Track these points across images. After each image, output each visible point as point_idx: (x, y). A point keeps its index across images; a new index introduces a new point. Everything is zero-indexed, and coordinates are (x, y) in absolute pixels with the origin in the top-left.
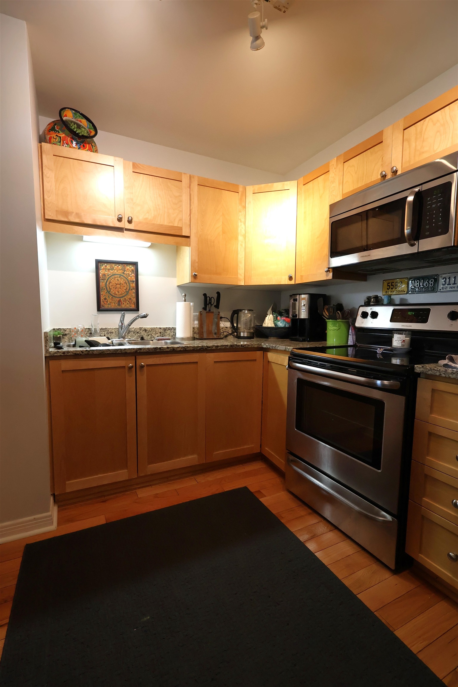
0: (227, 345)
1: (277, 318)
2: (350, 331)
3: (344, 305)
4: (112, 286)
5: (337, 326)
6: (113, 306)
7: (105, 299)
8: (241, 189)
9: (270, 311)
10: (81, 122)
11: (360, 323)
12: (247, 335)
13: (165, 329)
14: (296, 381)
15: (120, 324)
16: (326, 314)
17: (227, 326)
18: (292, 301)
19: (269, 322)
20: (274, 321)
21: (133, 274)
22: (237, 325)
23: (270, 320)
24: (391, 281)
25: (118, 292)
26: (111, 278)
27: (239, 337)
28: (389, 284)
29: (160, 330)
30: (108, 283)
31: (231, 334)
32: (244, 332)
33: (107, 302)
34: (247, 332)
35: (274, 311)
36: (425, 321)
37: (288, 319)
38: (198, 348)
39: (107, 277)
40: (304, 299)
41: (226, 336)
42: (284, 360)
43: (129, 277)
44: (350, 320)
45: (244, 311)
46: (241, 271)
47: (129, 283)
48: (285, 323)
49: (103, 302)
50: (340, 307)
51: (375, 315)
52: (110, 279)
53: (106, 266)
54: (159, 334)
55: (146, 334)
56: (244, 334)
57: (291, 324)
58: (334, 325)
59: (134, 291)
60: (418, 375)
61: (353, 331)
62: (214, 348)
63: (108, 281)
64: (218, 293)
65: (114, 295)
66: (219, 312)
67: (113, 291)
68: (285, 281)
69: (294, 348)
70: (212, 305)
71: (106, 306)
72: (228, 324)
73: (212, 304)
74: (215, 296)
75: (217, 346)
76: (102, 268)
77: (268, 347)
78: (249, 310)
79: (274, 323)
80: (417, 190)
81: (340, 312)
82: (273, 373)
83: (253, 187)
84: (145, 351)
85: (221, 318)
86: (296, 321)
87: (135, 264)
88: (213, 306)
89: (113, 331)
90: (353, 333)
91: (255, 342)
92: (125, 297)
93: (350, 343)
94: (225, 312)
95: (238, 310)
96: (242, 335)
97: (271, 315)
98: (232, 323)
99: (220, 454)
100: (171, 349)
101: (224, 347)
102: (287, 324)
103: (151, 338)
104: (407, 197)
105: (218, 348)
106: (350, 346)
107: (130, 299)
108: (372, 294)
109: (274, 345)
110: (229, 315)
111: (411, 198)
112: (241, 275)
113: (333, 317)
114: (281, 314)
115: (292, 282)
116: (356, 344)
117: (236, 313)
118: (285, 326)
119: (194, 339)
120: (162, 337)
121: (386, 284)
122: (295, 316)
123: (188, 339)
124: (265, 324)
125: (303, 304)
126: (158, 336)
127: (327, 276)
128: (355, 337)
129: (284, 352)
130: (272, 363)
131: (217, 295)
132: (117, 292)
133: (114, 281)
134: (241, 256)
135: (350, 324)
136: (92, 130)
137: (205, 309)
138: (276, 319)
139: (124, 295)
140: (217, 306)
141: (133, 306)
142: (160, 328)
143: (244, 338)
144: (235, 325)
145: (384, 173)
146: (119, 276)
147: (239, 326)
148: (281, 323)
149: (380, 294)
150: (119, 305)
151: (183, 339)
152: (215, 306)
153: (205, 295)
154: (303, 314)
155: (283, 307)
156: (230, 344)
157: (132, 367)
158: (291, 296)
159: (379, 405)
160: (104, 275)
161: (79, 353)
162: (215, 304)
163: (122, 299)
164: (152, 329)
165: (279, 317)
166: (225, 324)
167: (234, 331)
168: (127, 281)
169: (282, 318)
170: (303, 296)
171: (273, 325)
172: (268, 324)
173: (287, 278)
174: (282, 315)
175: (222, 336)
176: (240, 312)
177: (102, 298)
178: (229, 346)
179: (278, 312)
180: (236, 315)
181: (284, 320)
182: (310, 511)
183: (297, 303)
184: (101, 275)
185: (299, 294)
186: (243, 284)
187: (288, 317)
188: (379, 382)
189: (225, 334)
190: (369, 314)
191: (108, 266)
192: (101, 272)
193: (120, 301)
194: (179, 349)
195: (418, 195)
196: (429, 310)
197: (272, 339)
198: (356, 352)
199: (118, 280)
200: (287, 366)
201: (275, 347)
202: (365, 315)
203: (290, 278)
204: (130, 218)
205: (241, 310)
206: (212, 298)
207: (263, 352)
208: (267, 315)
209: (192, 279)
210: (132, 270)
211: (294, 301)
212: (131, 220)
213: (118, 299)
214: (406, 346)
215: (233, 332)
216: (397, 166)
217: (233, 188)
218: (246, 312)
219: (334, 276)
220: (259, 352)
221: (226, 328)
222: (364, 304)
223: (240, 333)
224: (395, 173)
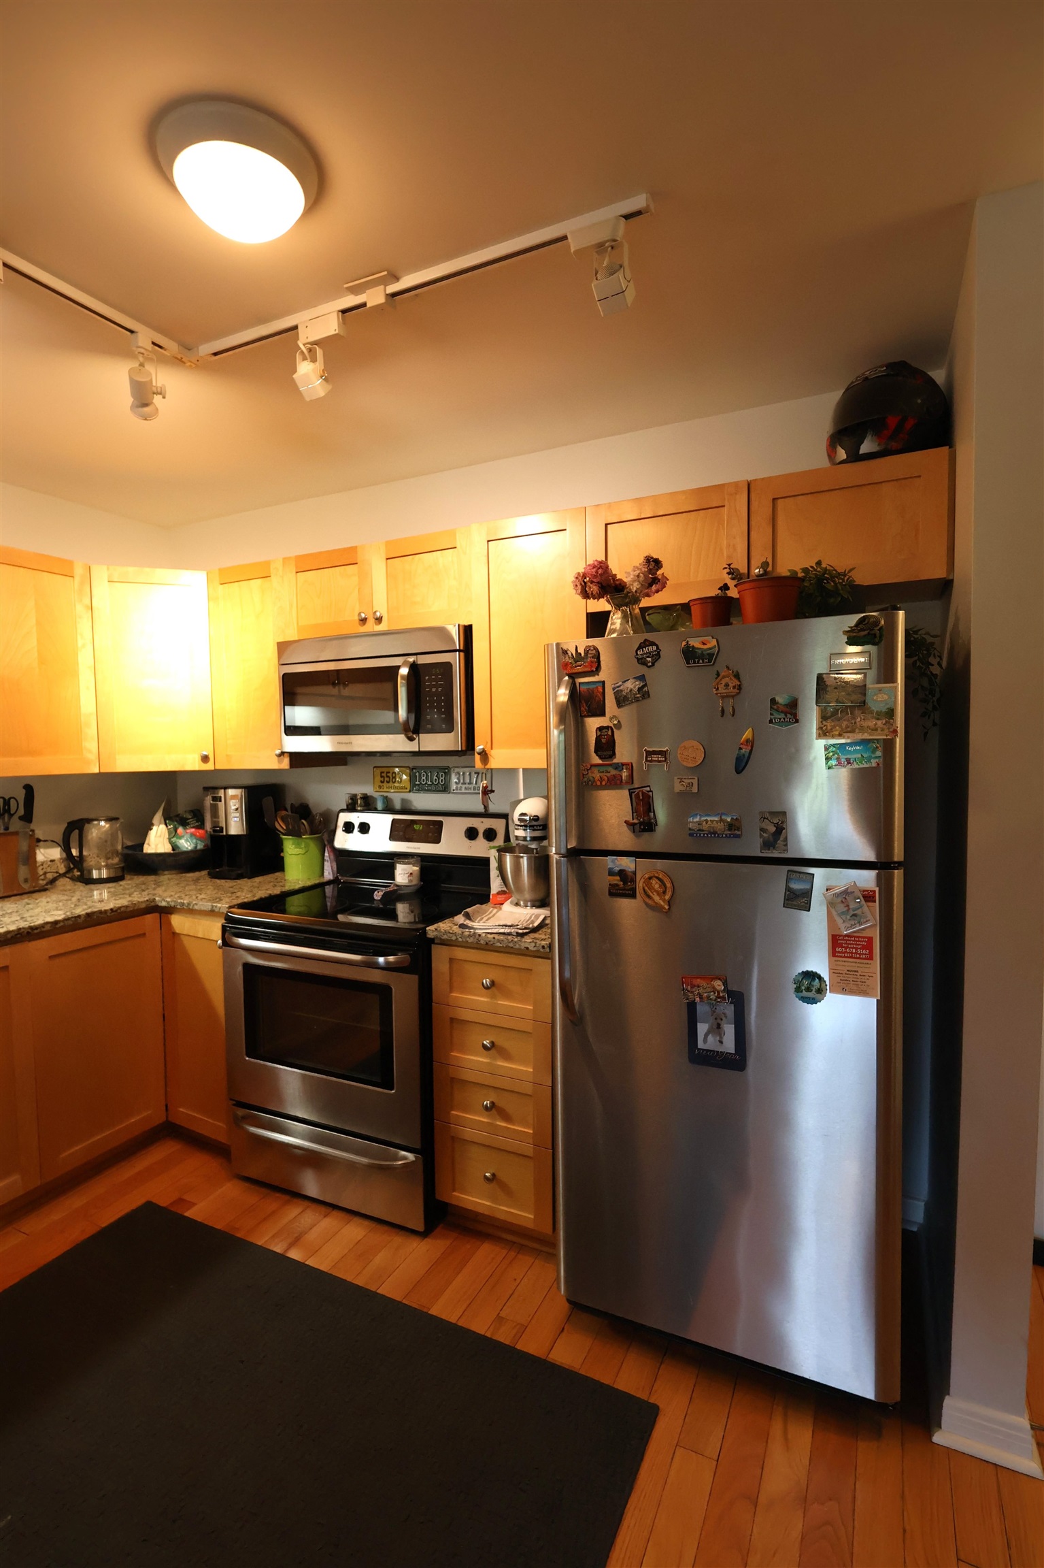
0: (79, 916)
1: (176, 832)
2: (326, 854)
3: (311, 806)
5: (303, 846)
8: (79, 570)
9: (158, 817)
11: (344, 841)
12: (108, 873)
14: (240, 969)
16: (280, 826)
17: (52, 858)
18: (208, 801)
19: (158, 840)
20: (170, 839)
22: (81, 852)
23: (160, 836)
24: (385, 770)
27: (87, 880)
28: (383, 774)
31: (64, 875)
32: (99, 869)
34: (107, 866)
35: (168, 818)
36: (437, 840)
37: (201, 831)
40: (233, 797)
41: (53, 881)
42: (213, 929)
44: (326, 837)
45: (96, 822)
46: (91, 745)
48: (194, 841)
50: (304, 810)
51: (364, 828)
56: (100, 874)
57: (209, 843)
58: (298, 846)
60: (432, 941)
61: (332, 854)
62: (48, 927)
64: (29, 789)
66: (33, 831)
68: (191, 763)
69: (230, 907)
70: (11, 815)
72: (56, 853)
73: (12, 812)
74: (21, 795)
75: (56, 922)
77: (173, 904)
78: (108, 820)
79: (171, 842)
80: (411, 659)
81: (305, 820)
82: (186, 954)
83: (108, 569)
85: (39, 840)
86: (219, 839)
88: (16, 817)
90: (332, 857)
91: (131, 893)
93: (328, 875)
94: (46, 826)
95: (82, 820)
96: (95, 874)
97: (163, 827)
98: (67, 849)
99: (74, 1154)
101: (70, 922)
102: (199, 842)
104: (398, 667)
105: (58, 926)
106: (329, 883)
108: (360, 790)
109: (185, 902)
110: (58, 831)
111: (404, 671)
112: (90, 752)
113: (296, 833)
114: (184, 823)
115: (209, 766)
116: (337, 877)
117: (76, 828)
118: (196, 847)
121: (378, 771)
122: (217, 829)
124: (149, 845)
125: (234, 808)
127: (280, 762)
128: (335, 866)
129: (212, 913)
130: (182, 936)
131: (24, 791)
134: (87, 705)
135: (326, 843)
138: (173, 834)
140: (28, 817)
143: (100, 881)
144: (75, 852)
145: (363, 615)
147: (85, 853)
148: (187, 841)
149: (369, 790)
152: (21, 818)
154: (235, 826)
155: (186, 808)
156: (83, 913)
158: (206, 789)
159: (384, 992)
162: (21, 812)
165: (180, 830)
166: (48, 855)
167: (72, 866)
169: (188, 831)
170: (231, 792)
171: (167, 848)
172: (156, 846)
173: (197, 758)
174: (188, 824)
175: (41, 882)
176: (87, 825)
178: (83, 917)
179: (175, 819)
180: (77, 831)
181: (192, 835)
183: (221, 805)
185: (225, 788)
186: (96, 771)
187: (201, 826)
188: (381, 960)
189: (50, 876)
190: (356, 825)
195: (414, 667)
196: (440, 824)
197: (166, 878)
198: (339, 890)
200: (220, 942)
201: (189, 904)
202: (349, 827)
203: (205, 759)
205: (89, 821)
206: (12, 800)
207: (159, 915)
208: (153, 825)
211: (213, 800)
214: (415, 881)
215: (69, 870)
216: (382, 610)
217: (63, 569)
218: (103, 823)
219: (292, 765)
220: (148, 916)
221: (52, 861)
222: (345, 807)
223: (90, 872)
224: (379, 620)
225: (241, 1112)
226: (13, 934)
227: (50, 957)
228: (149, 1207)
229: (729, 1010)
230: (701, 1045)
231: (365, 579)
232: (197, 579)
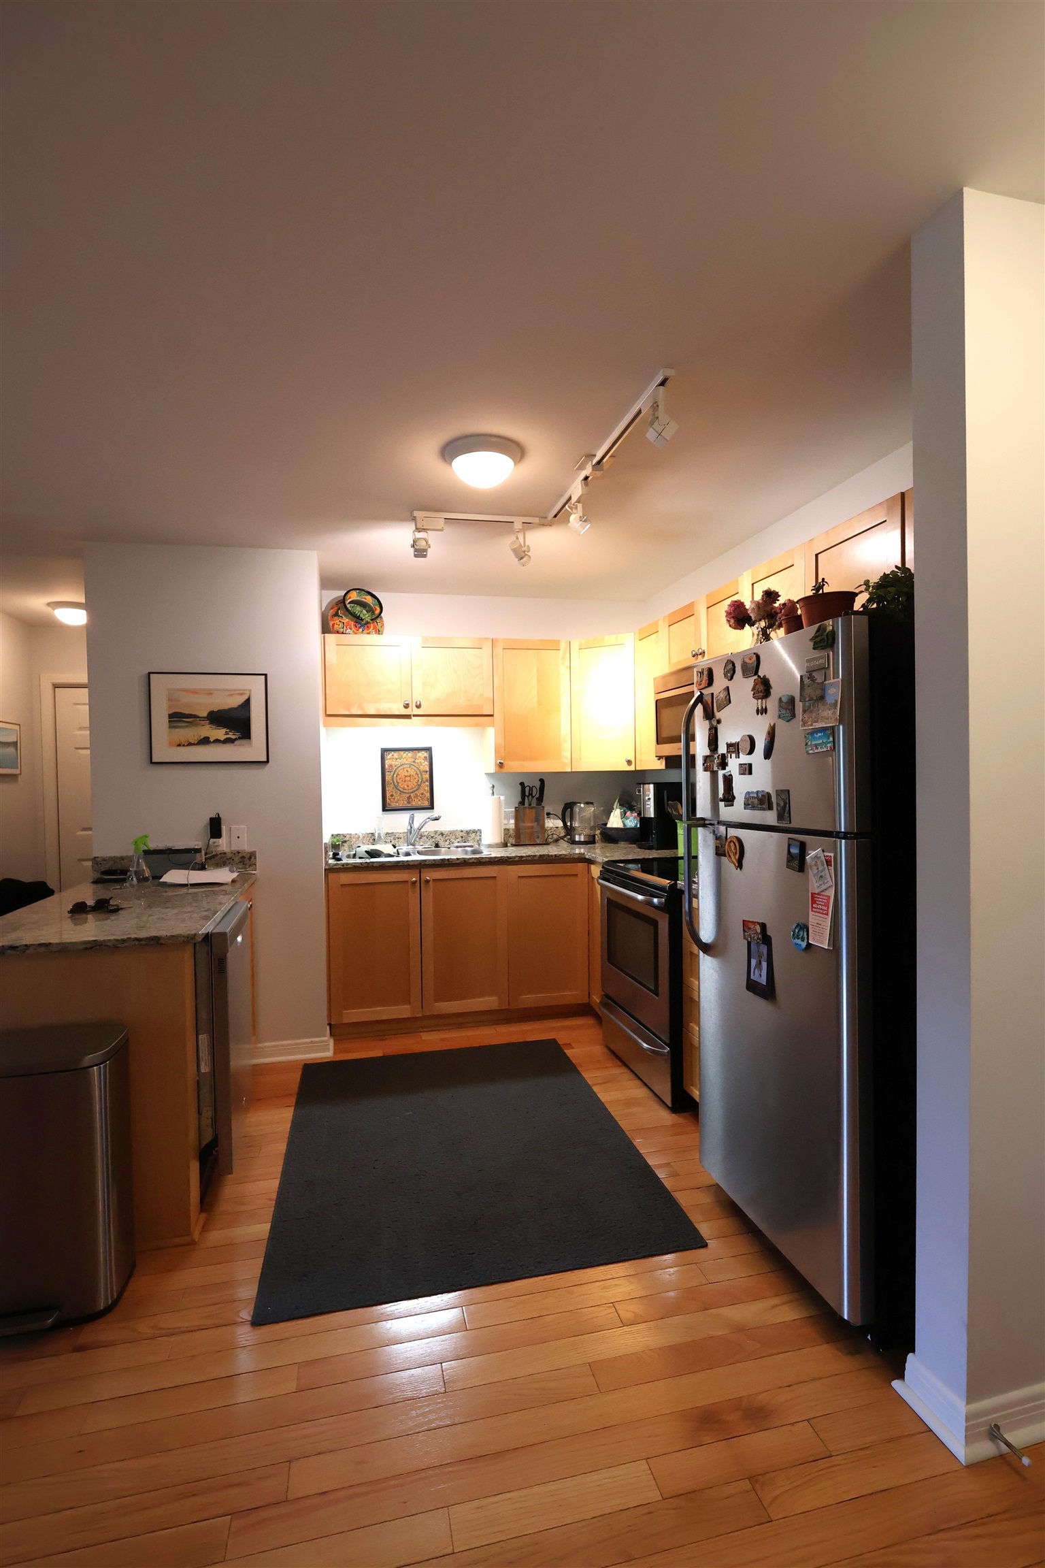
0: (535, 856)
4: (400, 779)
6: (401, 804)
7: (392, 795)
8: (563, 645)
9: (617, 804)
10: (365, 599)
12: (584, 839)
13: (468, 833)
15: (409, 828)
16: (672, 812)
17: (557, 826)
18: (637, 793)
19: (615, 820)
20: (622, 819)
21: (426, 763)
22: (571, 824)
23: (617, 817)
25: (408, 786)
26: (399, 769)
27: (573, 842)
29: (462, 834)
30: (395, 776)
31: (562, 838)
32: (580, 835)
33: (394, 799)
34: (585, 834)
35: (621, 805)
37: (638, 815)
38: (496, 860)
39: (395, 768)
40: (649, 789)
41: (556, 839)
43: (422, 767)
45: (579, 805)
46: (566, 754)
47: (421, 774)
48: (634, 821)
49: (390, 799)
52: (397, 771)
53: (393, 755)
54: (460, 839)
55: (442, 839)
56: (580, 838)
57: (640, 824)
58: (682, 828)
59: (428, 784)
62: (517, 859)
63: (396, 773)
64: (542, 781)
65: (402, 790)
66: (544, 807)
67: (401, 786)
68: (622, 765)
70: (532, 797)
71: (394, 805)
72: (560, 823)
73: (534, 795)
74: (538, 784)
75: (522, 857)
76: (389, 757)
78: (588, 803)
79: (622, 822)
83: (580, 640)
84: (430, 863)
85: (547, 814)
86: (644, 821)
87: (429, 750)
88: (535, 798)
89: (401, 836)
92: (417, 792)
94: (552, 804)
95: (571, 803)
96: (577, 838)
97: (619, 811)
98: (564, 822)
100: (462, 860)
101: (530, 858)
102: (636, 822)
103: (450, 844)
105: (523, 859)
107: (422, 794)
110: (558, 810)
112: (566, 758)
114: (629, 808)
115: (632, 768)
118: (634, 826)
119: (505, 845)
120: (465, 842)
122: (644, 812)
123: (497, 846)
124: (609, 823)
125: (649, 798)
126: (458, 842)
127: (659, 763)
129: (600, 864)
131: (539, 782)
132: (406, 787)
133: (403, 773)
134: (566, 730)
136: (377, 607)
137: (522, 803)
138: (624, 815)
139: (414, 789)
140: (540, 799)
141: (426, 804)
142: (462, 831)
143: (580, 843)
144: (569, 824)
145: (694, 653)
146: (408, 766)
147: (574, 825)
148: (630, 820)
150: (409, 803)
151: (490, 846)
152: (537, 799)
153: (522, 784)
154: (651, 812)
157: (416, 881)
158: (633, 784)
159: (655, 922)
160: (391, 766)
161: (358, 865)
162: (538, 796)
163: (412, 795)
164: (451, 833)
165: (627, 813)
166: (553, 824)
167: (567, 833)
168: (418, 772)
169: (631, 814)
170: (648, 786)
171: (620, 825)
172: (613, 823)
173: (626, 762)
174: (634, 810)
175: (549, 840)
176: (574, 806)
177: (388, 795)
178: (537, 857)
180: (569, 809)
181: (633, 817)
182: (620, 1064)
183: (644, 795)
184: (387, 766)
185: (644, 783)
186: (572, 770)
187: (637, 812)
188: (655, 900)
189: (555, 837)
191: (396, 755)
192: (387, 763)
193: (409, 797)
194: (471, 861)
197: (622, 844)
199: (407, 771)
200: (599, 883)
203: (629, 762)
204: (418, 703)
205: (575, 803)
206: (534, 788)
207: (586, 864)
208: (613, 809)
209: (498, 768)
210: (425, 757)
212: (420, 704)
213: (408, 795)
215: (565, 835)
216: (704, 648)
218: (582, 805)
219: (667, 766)
220: (580, 864)
221: (557, 828)
223: (574, 837)
224: (703, 653)
227: (519, 877)
228: (554, 1041)
230: (752, 977)
231: (697, 623)
232: (630, 641)
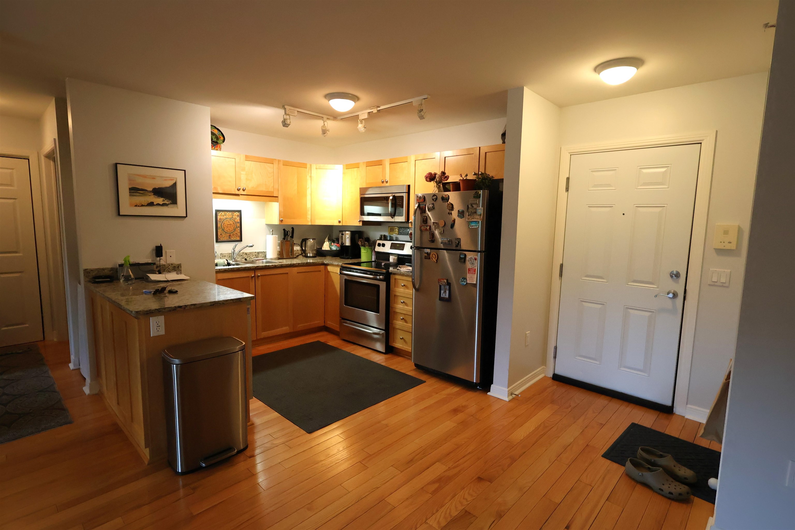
0: (304, 263)
1: (331, 244)
2: (373, 253)
3: (370, 239)
4: (225, 226)
5: (366, 250)
6: (225, 239)
7: (221, 234)
8: (308, 166)
9: (326, 239)
10: (214, 131)
11: (378, 249)
12: (312, 255)
13: (258, 253)
14: (344, 280)
15: (233, 251)
16: (360, 243)
17: (298, 249)
18: (340, 235)
19: (326, 246)
20: (329, 246)
21: (238, 218)
23: (327, 245)
24: (392, 227)
25: (229, 230)
26: (225, 221)
27: (306, 256)
28: (391, 229)
30: (222, 224)
31: (300, 255)
32: (310, 253)
33: (222, 236)
34: (312, 253)
35: (329, 240)
36: (403, 249)
37: (338, 245)
39: (222, 220)
40: (348, 234)
41: (298, 256)
42: (338, 270)
43: (236, 220)
44: (373, 247)
45: (309, 240)
46: (309, 217)
47: (236, 224)
48: (336, 247)
49: (220, 236)
50: (368, 240)
51: (384, 245)
52: (224, 222)
53: (221, 213)
54: (254, 256)
55: (246, 256)
56: (310, 255)
57: (340, 248)
58: (365, 250)
59: (239, 229)
60: (391, 273)
61: (374, 253)
62: (297, 265)
63: (223, 223)
64: (293, 228)
65: (226, 232)
66: (293, 241)
67: (226, 229)
68: (336, 223)
69: (342, 264)
70: (288, 236)
71: (222, 239)
73: (288, 235)
74: (291, 230)
76: (219, 214)
77: (328, 263)
78: (313, 239)
79: (330, 247)
80: (394, 194)
81: (368, 243)
82: (331, 277)
83: (316, 165)
84: (260, 267)
85: (295, 244)
86: (343, 247)
87: (240, 211)
88: (289, 237)
89: (226, 255)
90: (375, 254)
91: (318, 260)
92: (234, 233)
93: (373, 260)
94: (297, 240)
95: (305, 239)
96: (309, 255)
97: (328, 242)
98: (302, 247)
99: (301, 326)
101: (302, 264)
102: (337, 248)
103: (250, 259)
104: (390, 197)
105: (300, 264)
106: (373, 261)
107: (236, 234)
108: (383, 233)
109: (331, 262)
110: (299, 242)
111: (391, 198)
113: (364, 246)
114: (334, 242)
115: (341, 224)
116: (376, 260)
117: (304, 241)
118: (337, 249)
119: (279, 259)
120: (257, 258)
121: (389, 229)
122: (342, 244)
123: (275, 259)
124: (323, 247)
125: (347, 237)
126: (254, 258)
127: (360, 224)
128: (375, 256)
129: (337, 266)
130: (331, 273)
131: (292, 229)
132: (228, 230)
133: (226, 223)
134: (309, 205)
135: (373, 249)
136: (221, 136)
137: (284, 239)
138: (330, 245)
139: (232, 231)
140: (292, 237)
141: (238, 239)
142: (255, 252)
143: (310, 257)
144: (304, 248)
145: (383, 181)
146: (229, 219)
147: (306, 249)
148: (334, 247)
149: (387, 234)
150: (229, 238)
151: (272, 259)
152: (291, 237)
153: (284, 230)
154: (348, 243)
155: (334, 237)
156: (306, 262)
157: (253, 277)
158: (340, 231)
159: (378, 287)
160: (220, 219)
162: (291, 235)
163: (231, 234)
164: (250, 253)
165: (333, 244)
166: (297, 248)
167: (303, 252)
168: (234, 223)
169: (335, 244)
170: (347, 232)
171: (329, 249)
172: (326, 248)
173: (338, 222)
175: (295, 256)
176: (307, 240)
177: (219, 234)
178: (305, 264)
179: (332, 240)
180: (304, 242)
181: (336, 246)
183: (344, 236)
184: (218, 219)
185: (345, 231)
186: (310, 224)
187: (338, 243)
188: (378, 277)
189: (297, 254)
190: (381, 244)
191: (223, 213)
192: (219, 217)
193: (230, 235)
194: (278, 266)
195: (394, 197)
196: (404, 244)
197: (328, 257)
198: (376, 264)
199: (229, 222)
200: (339, 273)
201: (332, 263)
202: (379, 245)
203: (340, 222)
204: (244, 188)
205: (308, 239)
206: (289, 231)
207: (324, 266)
208: (325, 242)
209: (280, 222)
210: (238, 215)
211: (342, 235)
212: (245, 189)
213: (229, 234)
214: (395, 261)
215: (302, 254)
216: (388, 179)
217: (303, 166)
218: (311, 240)
219: (363, 225)
220: (322, 266)
221: (298, 250)
222: (379, 239)
223: (307, 254)
224: (387, 182)
225: (343, 321)
226: (289, 265)
227: (297, 272)
228: (318, 342)
229: (448, 287)
230: (442, 296)
231: (384, 169)
232: (339, 168)
